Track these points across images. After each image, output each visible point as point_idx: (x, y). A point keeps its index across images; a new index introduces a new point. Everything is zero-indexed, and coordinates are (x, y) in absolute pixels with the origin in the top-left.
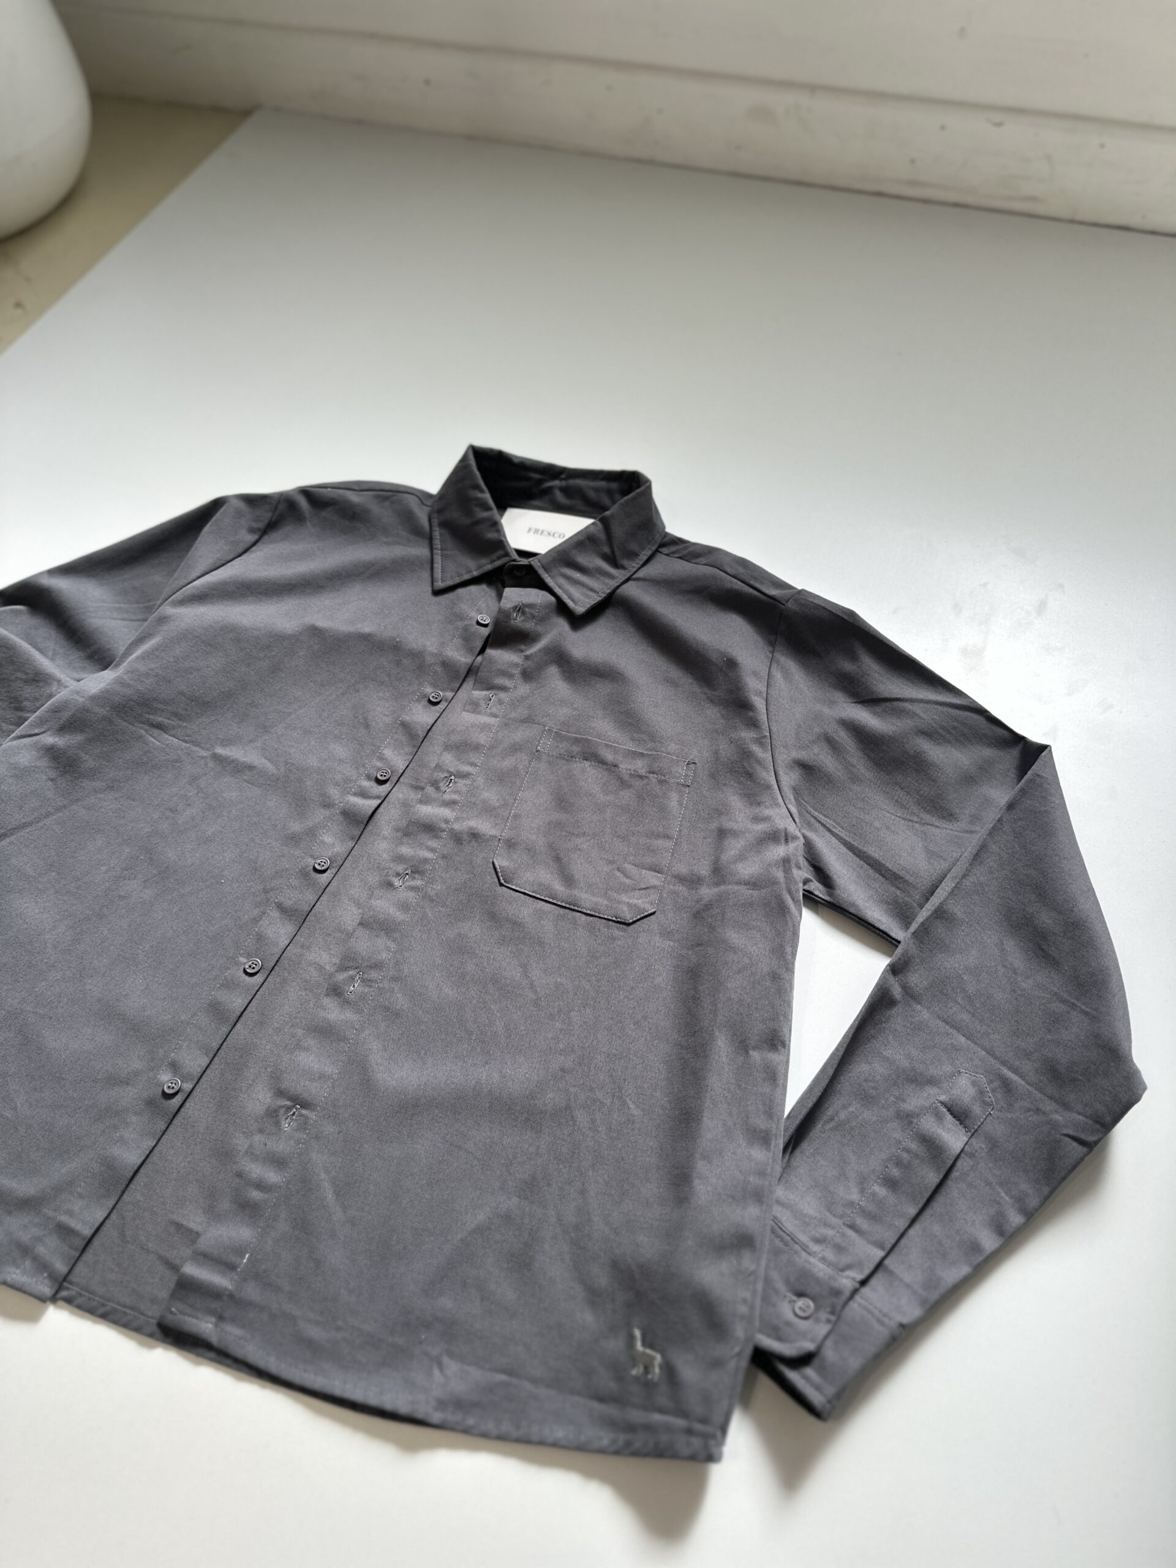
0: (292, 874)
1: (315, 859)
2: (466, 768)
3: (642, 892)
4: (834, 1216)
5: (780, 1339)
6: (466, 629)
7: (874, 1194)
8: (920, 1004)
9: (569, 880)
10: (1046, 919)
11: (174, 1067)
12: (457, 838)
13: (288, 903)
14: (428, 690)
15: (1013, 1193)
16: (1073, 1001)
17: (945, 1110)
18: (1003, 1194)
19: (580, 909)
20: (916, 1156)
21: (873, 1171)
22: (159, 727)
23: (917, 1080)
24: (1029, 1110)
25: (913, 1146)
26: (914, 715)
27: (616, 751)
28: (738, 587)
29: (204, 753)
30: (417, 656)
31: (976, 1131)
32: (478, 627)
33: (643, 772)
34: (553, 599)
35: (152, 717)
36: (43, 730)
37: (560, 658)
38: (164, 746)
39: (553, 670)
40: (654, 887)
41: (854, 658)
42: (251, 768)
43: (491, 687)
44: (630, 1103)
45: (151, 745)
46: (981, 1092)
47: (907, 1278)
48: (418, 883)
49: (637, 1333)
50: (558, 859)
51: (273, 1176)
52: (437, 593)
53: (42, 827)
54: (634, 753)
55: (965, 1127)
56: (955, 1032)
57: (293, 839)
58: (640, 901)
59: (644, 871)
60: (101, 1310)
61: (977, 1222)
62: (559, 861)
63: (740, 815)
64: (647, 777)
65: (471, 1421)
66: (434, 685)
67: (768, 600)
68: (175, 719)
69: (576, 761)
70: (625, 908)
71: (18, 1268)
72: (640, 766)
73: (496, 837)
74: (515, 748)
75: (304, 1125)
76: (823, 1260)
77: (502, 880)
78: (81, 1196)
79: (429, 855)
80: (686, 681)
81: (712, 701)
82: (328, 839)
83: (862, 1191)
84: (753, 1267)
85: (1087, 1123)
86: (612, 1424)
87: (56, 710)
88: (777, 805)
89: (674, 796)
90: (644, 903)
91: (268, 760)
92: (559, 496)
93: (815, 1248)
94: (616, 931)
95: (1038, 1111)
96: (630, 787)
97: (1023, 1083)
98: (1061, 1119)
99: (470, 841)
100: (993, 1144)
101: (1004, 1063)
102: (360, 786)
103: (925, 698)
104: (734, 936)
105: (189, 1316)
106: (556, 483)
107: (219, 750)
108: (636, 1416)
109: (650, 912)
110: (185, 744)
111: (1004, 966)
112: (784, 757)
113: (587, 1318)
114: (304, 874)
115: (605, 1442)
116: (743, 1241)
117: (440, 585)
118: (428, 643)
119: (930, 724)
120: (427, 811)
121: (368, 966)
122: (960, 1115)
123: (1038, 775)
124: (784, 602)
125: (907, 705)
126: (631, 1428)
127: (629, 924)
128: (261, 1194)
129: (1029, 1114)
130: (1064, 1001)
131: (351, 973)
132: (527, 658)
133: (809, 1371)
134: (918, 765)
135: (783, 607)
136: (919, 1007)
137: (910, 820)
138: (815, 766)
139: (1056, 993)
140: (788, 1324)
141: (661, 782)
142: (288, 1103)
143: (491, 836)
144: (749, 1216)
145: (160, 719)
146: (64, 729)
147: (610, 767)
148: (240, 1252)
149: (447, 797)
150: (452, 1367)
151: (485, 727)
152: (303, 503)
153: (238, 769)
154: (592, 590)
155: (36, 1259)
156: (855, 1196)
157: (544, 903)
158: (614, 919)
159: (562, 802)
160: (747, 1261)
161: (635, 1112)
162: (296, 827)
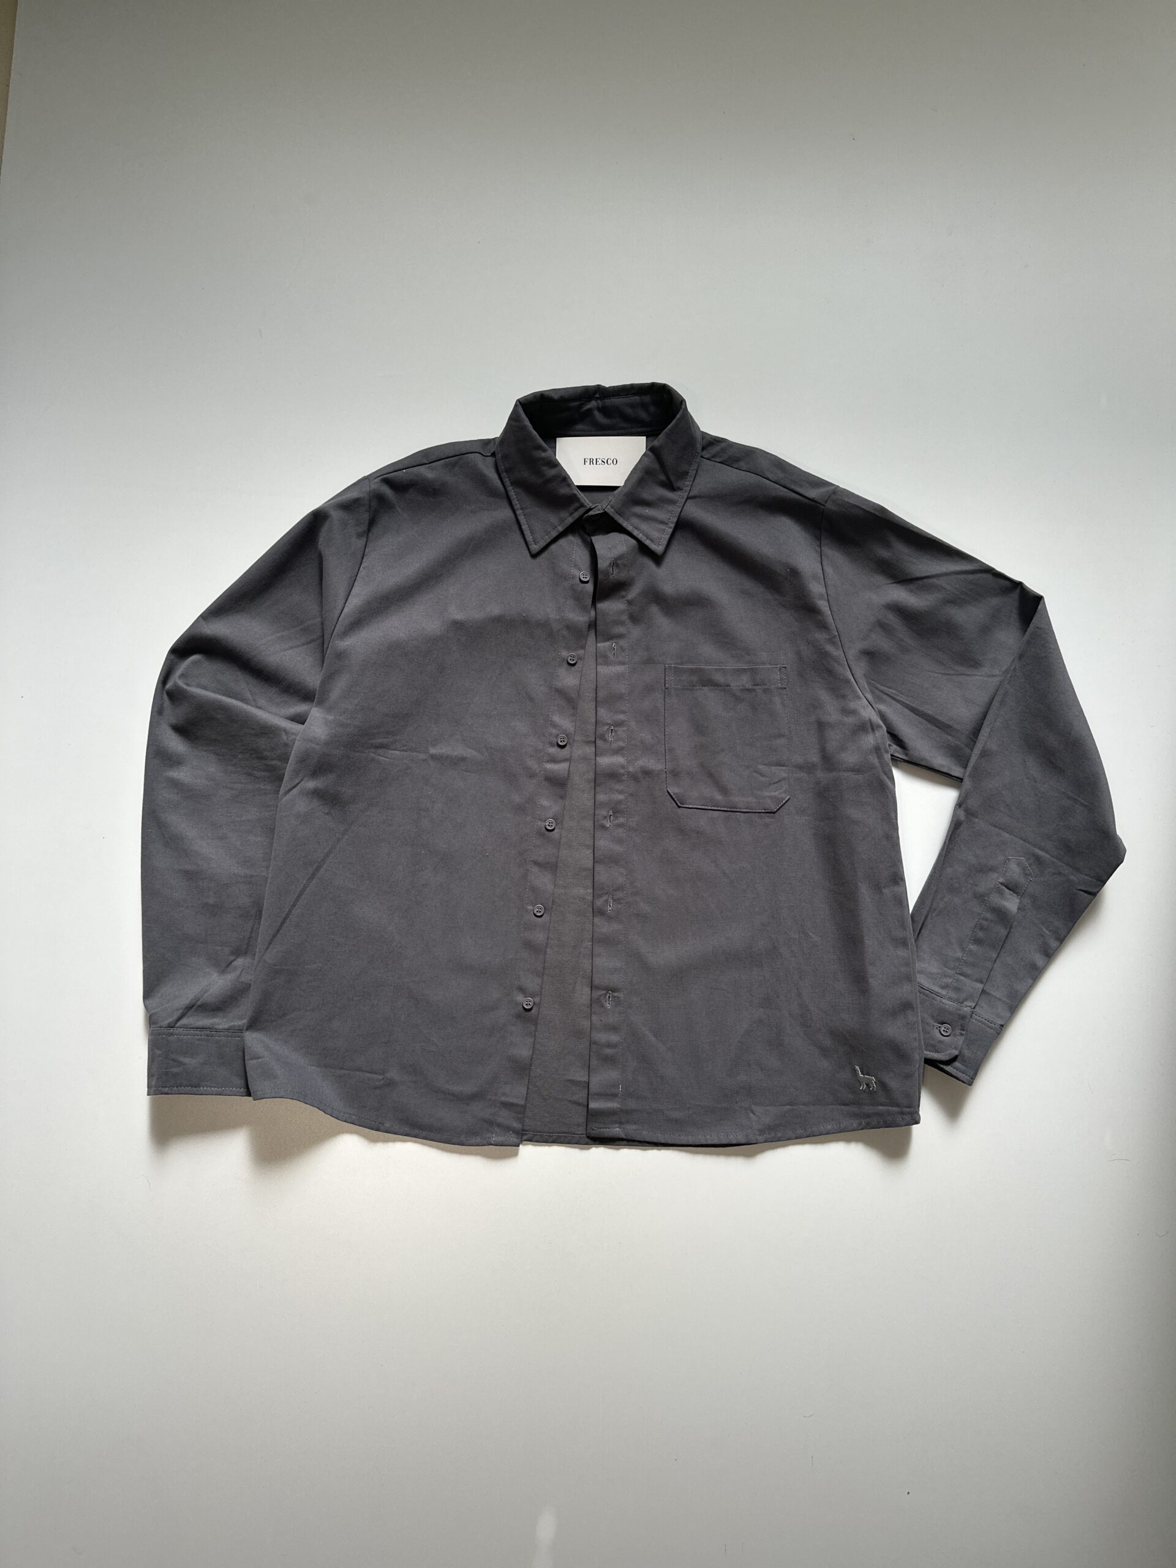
0: (532, 837)
1: (545, 821)
2: (622, 717)
3: (776, 785)
4: (949, 969)
5: (937, 1051)
6: (572, 588)
7: (970, 951)
8: (977, 817)
9: (724, 790)
10: (1053, 741)
11: (522, 990)
12: (635, 778)
13: (540, 859)
14: (564, 654)
15: (1051, 929)
16: (1075, 797)
17: (1004, 888)
18: (1044, 930)
19: (738, 810)
20: (992, 921)
21: (967, 936)
22: (382, 746)
23: (984, 869)
24: (1055, 874)
25: (989, 915)
26: (939, 588)
27: (724, 671)
28: (781, 494)
29: (422, 756)
30: (544, 625)
31: (1023, 893)
32: (583, 585)
33: (749, 686)
34: (634, 542)
35: (373, 741)
36: (301, 778)
37: (656, 597)
38: (392, 761)
39: (654, 609)
40: (784, 779)
41: (887, 545)
42: (463, 759)
43: (610, 638)
44: (811, 934)
45: (383, 763)
46: (1024, 869)
47: (998, 994)
48: (621, 820)
49: (857, 1068)
50: (711, 775)
51: (614, 1038)
52: (534, 556)
53: (339, 851)
54: (738, 670)
55: (1017, 893)
56: (1001, 831)
57: (520, 809)
58: (776, 793)
59: (773, 768)
60: (551, 1139)
61: (1032, 951)
62: (713, 777)
63: (831, 711)
64: (754, 690)
65: (779, 1135)
66: (568, 648)
67: (810, 502)
68: (390, 736)
69: (697, 690)
70: (769, 801)
71: (492, 1133)
72: (745, 680)
73: (662, 770)
74: (649, 689)
75: (617, 1002)
76: (950, 999)
77: (678, 802)
78: (506, 1083)
79: (621, 797)
80: (757, 589)
81: (784, 606)
82: (545, 803)
83: (963, 950)
84: (915, 1020)
85: (1091, 881)
86: (855, 1115)
87: (303, 760)
88: (859, 698)
89: (777, 700)
90: (779, 793)
91: (472, 749)
92: (598, 416)
93: (944, 992)
94: (767, 819)
95: (1060, 874)
96: (743, 700)
97: (1049, 856)
98: (1075, 879)
99: (644, 778)
100: (1034, 898)
101: (1035, 845)
102: (549, 754)
103: (948, 571)
104: (854, 813)
105: (603, 1128)
106: (593, 404)
107: (433, 751)
108: (868, 1109)
109: (786, 799)
110: (406, 753)
111: (1028, 778)
112: (852, 653)
113: (825, 1064)
114: (540, 834)
115: (855, 1125)
116: (906, 1006)
117: (535, 548)
118: (549, 610)
119: (953, 594)
120: (605, 761)
121: (613, 890)
122: (1013, 888)
123: (1037, 627)
124: (823, 503)
125: (935, 580)
126: (868, 1116)
127: (774, 813)
128: (613, 1050)
129: (1054, 876)
130: (1069, 798)
131: (605, 898)
132: (630, 603)
133: (957, 1064)
134: (950, 629)
135: (823, 507)
136: (977, 820)
137: (948, 674)
138: (876, 651)
139: (1064, 792)
140: (940, 1042)
141: (765, 691)
142: (604, 992)
143: (659, 771)
144: (905, 991)
145: (380, 741)
146: (315, 773)
147: (724, 688)
148: (616, 1086)
149: (614, 746)
150: (758, 1109)
151: (619, 677)
152: (387, 490)
153: (456, 762)
154: (662, 522)
155: (499, 1125)
156: (959, 954)
157: (713, 812)
158: (763, 811)
159: (699, 727)
160: (911, 1017)
161: (816, 938)
162: (516, 798)
